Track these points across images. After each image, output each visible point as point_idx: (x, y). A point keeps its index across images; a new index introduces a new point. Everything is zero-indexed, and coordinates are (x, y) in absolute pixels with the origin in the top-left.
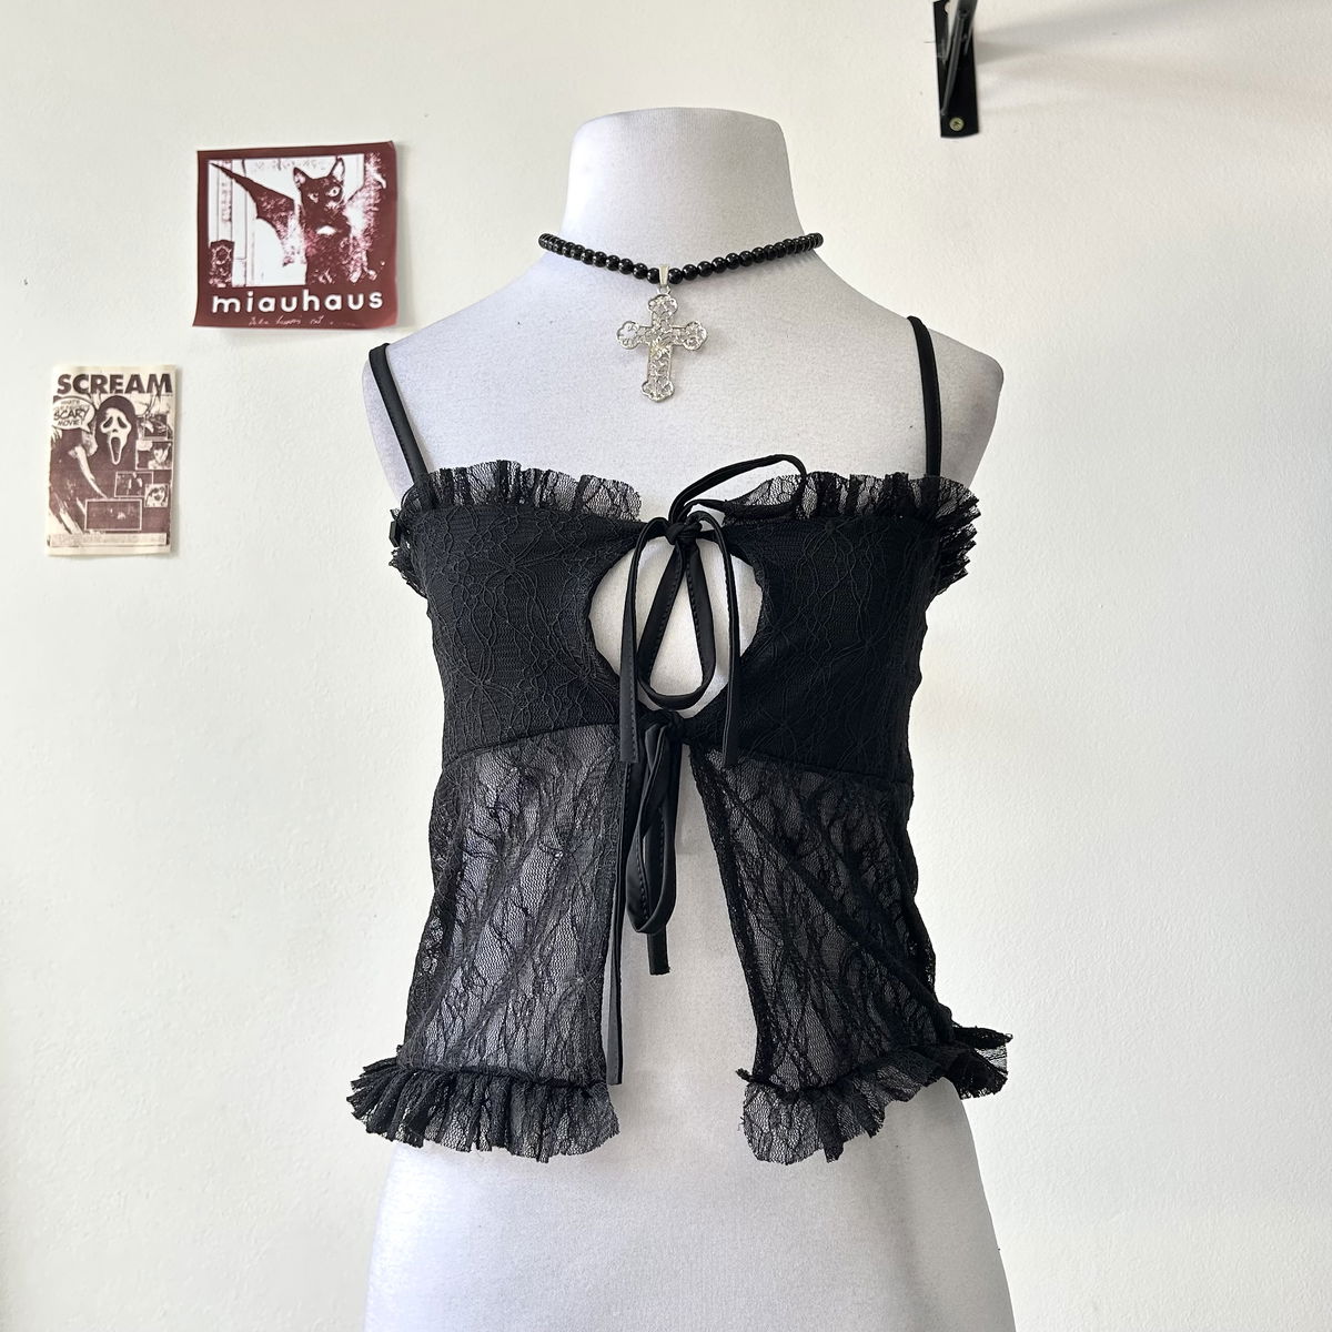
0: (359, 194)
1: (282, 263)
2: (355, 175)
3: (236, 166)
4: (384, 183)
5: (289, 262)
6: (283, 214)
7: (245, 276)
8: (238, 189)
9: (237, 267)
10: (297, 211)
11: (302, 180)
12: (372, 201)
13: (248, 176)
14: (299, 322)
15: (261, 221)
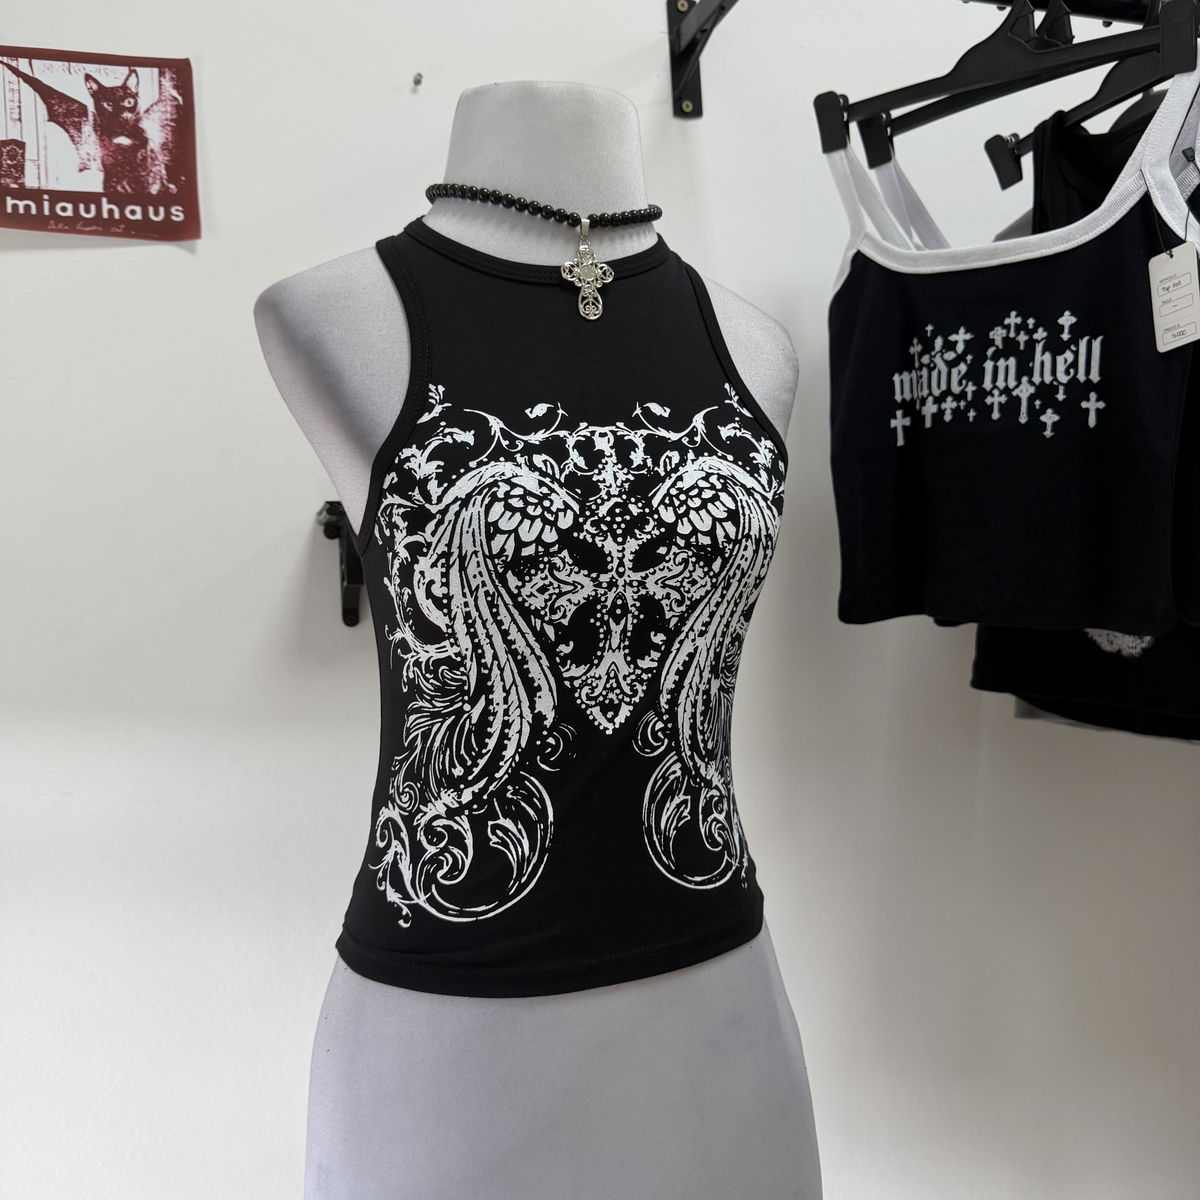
0: (155, 107)
1: (78, 168)
2: (149, 87)
3: (23, 64)
4: (180, 98)
5: (86, 168)
6: (76, 120)
7: (39, 178)
8: (26, 89)
9: (29, 168)
10: (91, 118)
11: (95, 87)
12: (169, 116)
13: (37, 76)
14: (100, 229)
15: (52, 123)
